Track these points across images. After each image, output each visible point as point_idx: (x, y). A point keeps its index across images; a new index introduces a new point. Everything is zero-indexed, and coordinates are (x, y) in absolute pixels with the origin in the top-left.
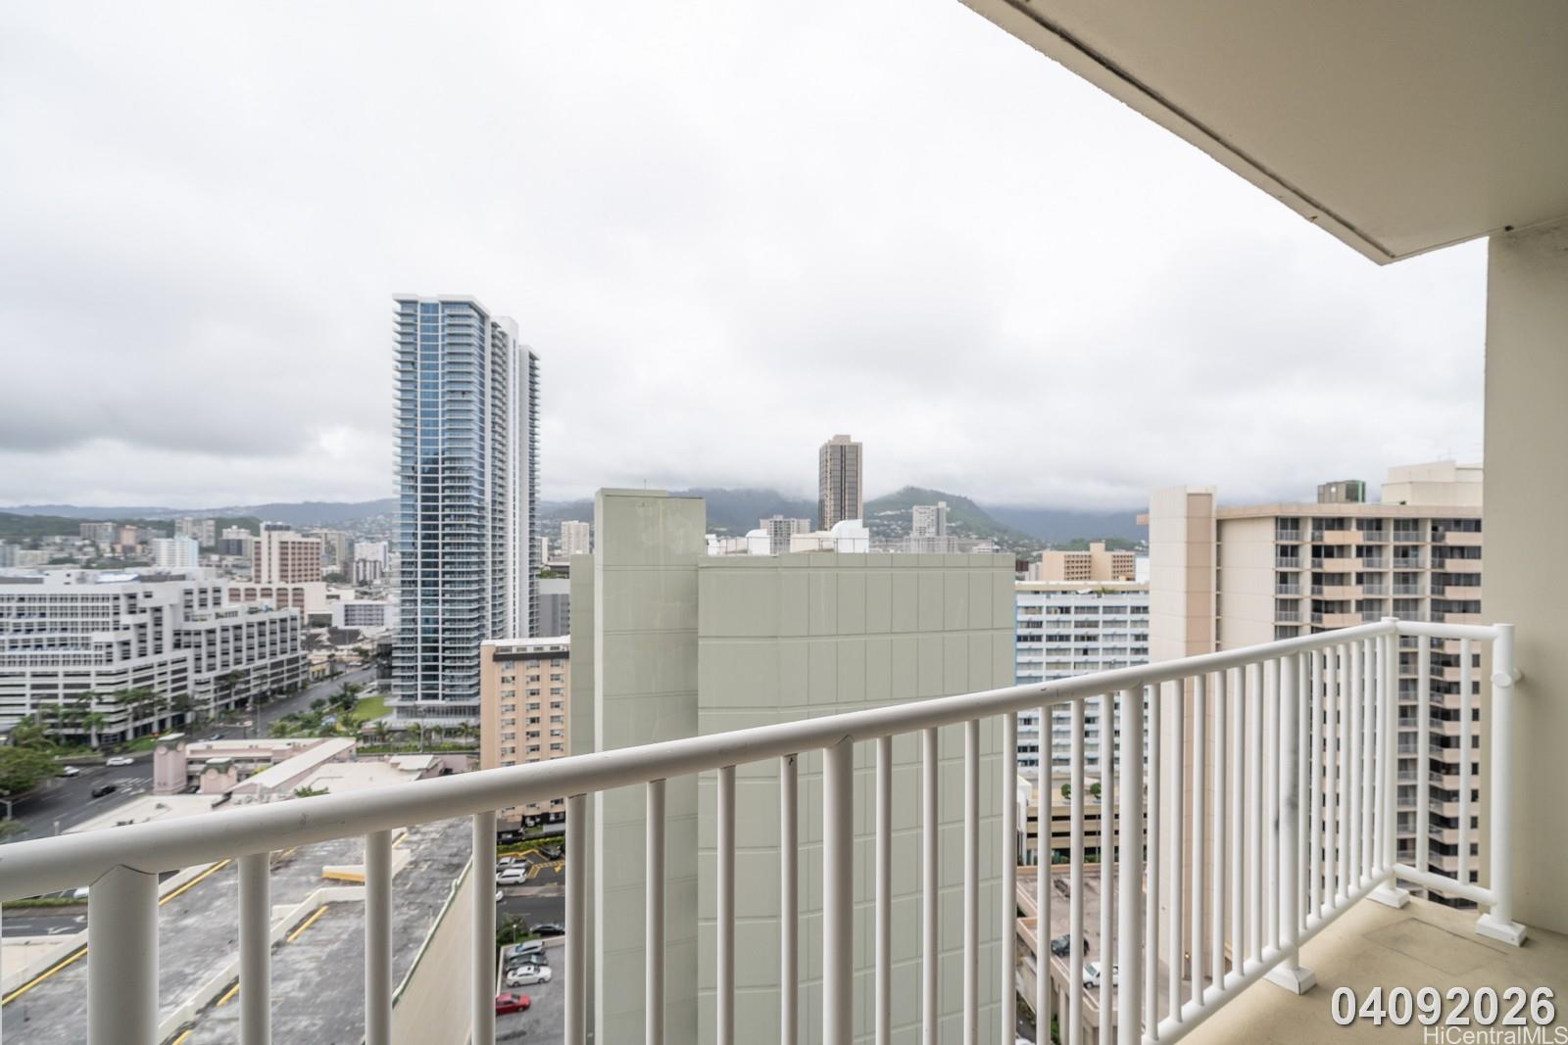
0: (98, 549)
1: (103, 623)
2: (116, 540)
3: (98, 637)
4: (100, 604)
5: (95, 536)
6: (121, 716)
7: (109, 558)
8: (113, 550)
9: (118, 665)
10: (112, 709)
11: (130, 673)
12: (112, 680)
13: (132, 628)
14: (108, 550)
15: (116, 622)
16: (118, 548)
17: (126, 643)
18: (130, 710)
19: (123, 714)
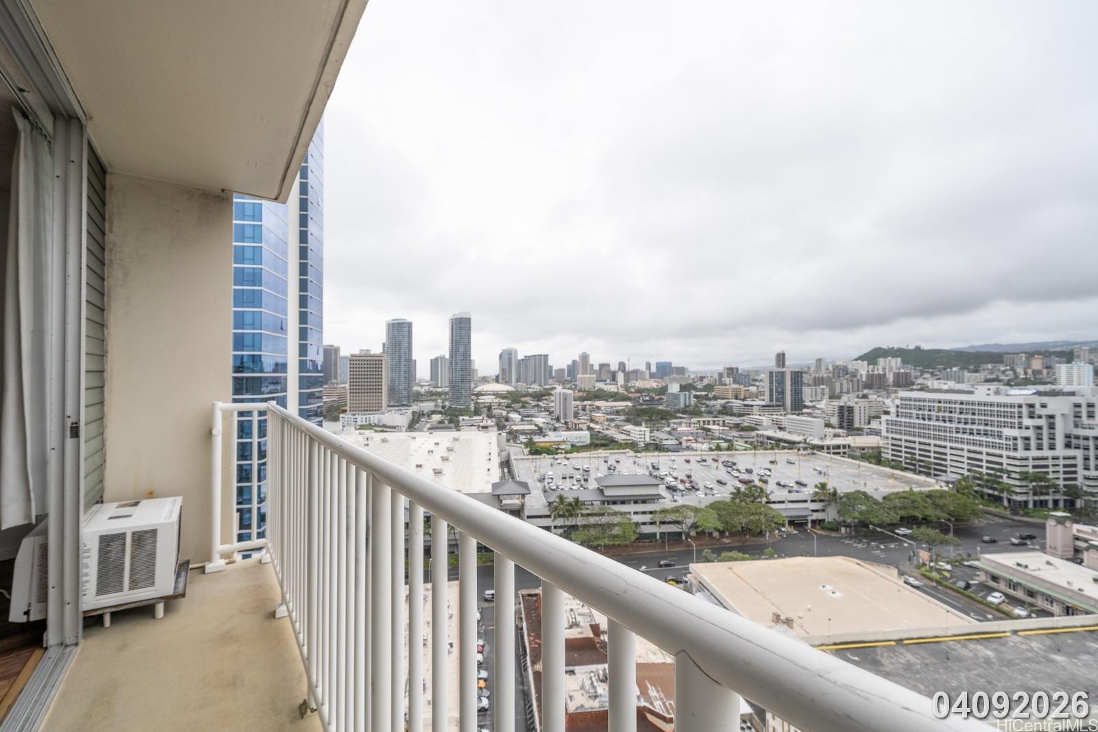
0: (1015, 372)
1: (1011, 423)
2: (1028, 366)
3: (1007, 432)
4: (1009, 410)
5: (1013, 364)
6: (1024, 490)
7: (1023, 378)
8: (1026, 373)
9: (1021, 453)
10: (1017, 483)
11: (1031, 460)
12: (1017, 463)
13: (1031, 428)
14: (1022, 373)
15: (1020, 423)
16: (1030, 371)
17: (1027, 439)
18: (1031, 487)
19: (1024, 488)
